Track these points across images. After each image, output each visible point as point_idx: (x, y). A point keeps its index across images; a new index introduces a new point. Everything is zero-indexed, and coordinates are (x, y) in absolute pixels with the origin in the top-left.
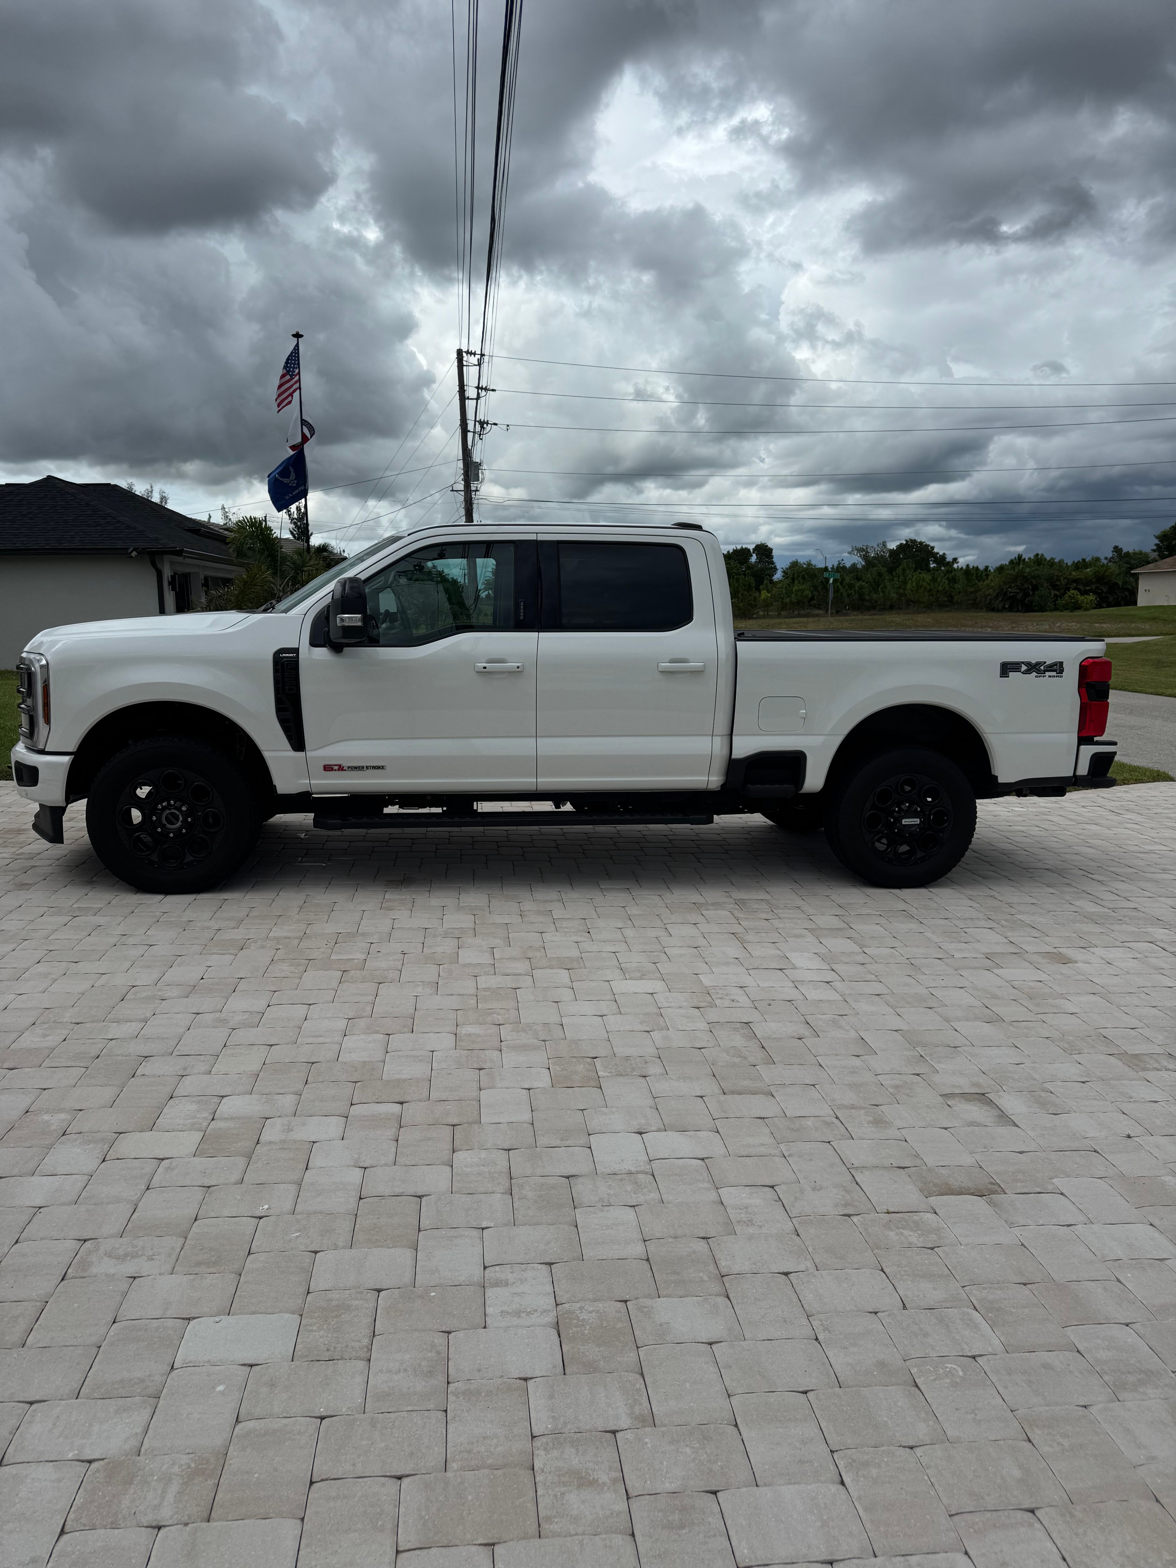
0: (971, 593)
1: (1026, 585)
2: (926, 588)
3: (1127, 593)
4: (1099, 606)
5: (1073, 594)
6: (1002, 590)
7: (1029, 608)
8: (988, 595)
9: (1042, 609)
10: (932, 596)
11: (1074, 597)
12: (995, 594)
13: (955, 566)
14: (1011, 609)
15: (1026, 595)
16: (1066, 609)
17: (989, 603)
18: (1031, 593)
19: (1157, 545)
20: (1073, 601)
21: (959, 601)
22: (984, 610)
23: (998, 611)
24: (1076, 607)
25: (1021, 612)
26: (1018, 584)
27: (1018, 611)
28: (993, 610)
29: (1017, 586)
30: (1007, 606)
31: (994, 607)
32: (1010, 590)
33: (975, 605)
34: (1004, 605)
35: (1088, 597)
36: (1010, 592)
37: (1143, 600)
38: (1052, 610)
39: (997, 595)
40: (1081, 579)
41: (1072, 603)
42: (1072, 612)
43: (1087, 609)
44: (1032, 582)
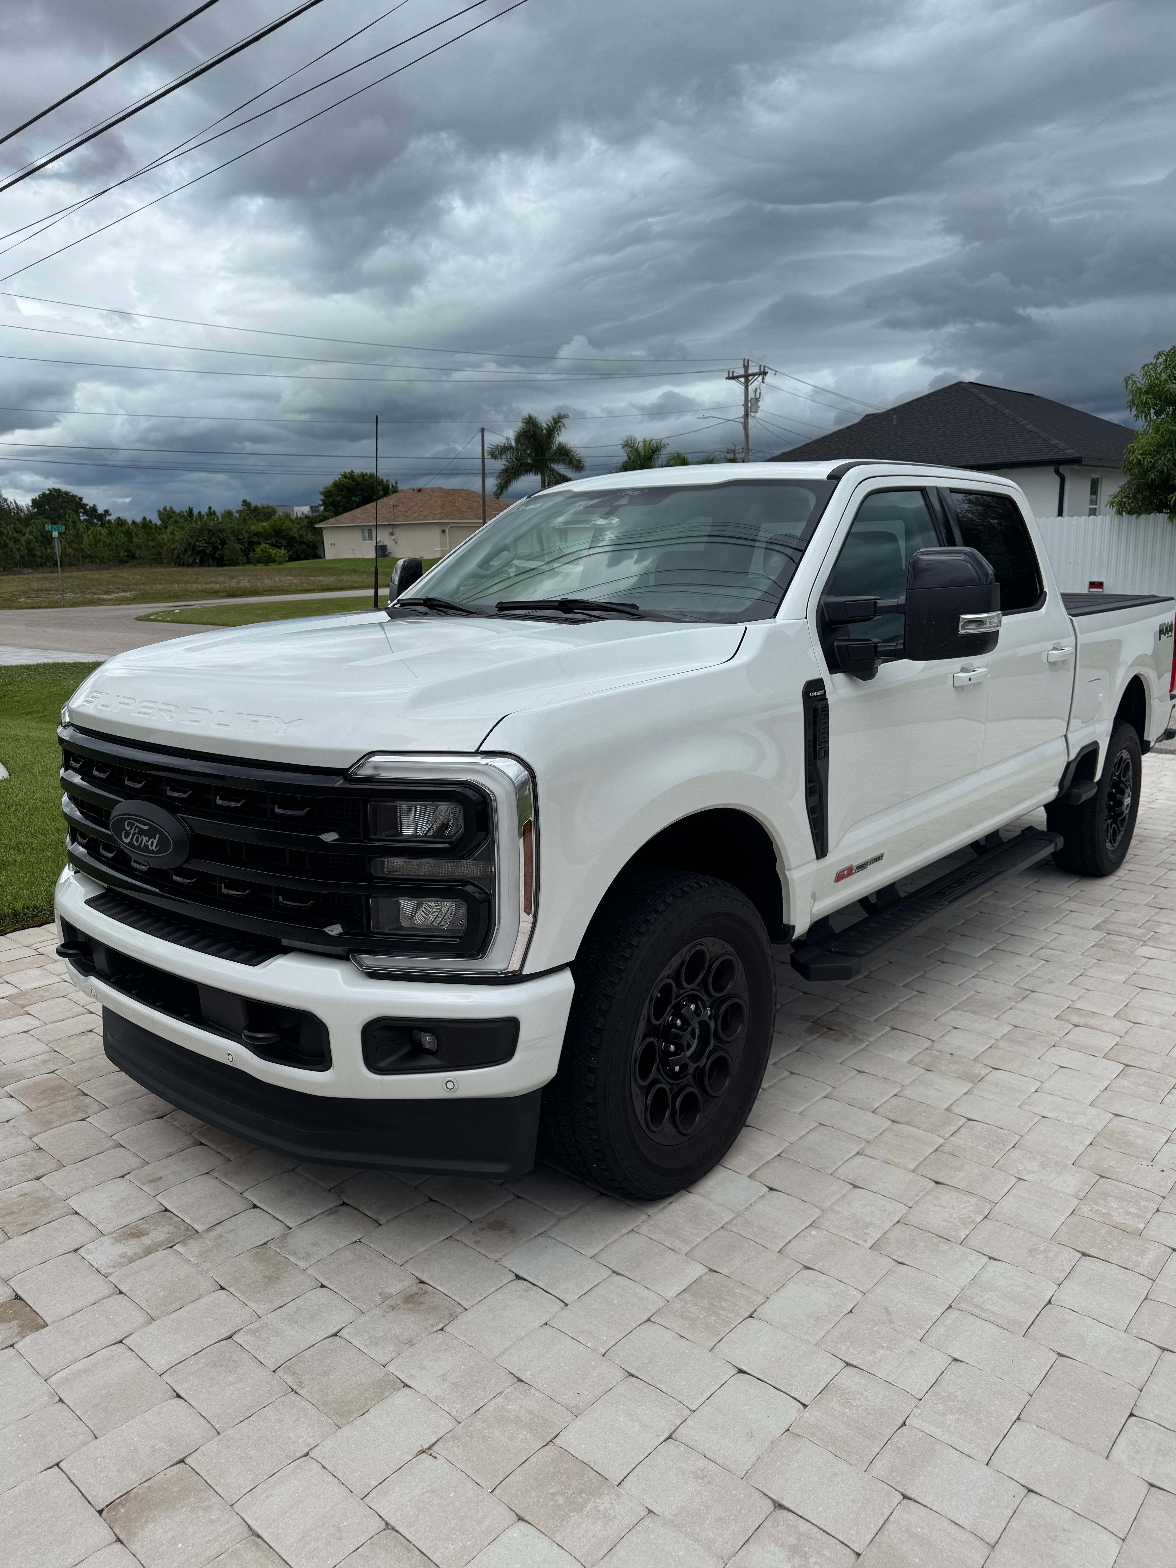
0: (153, 547)
1: (213, 539)
2: (104, 542)
3: (304, 546)
4: (291, 559)
5: (265, 548)
6: (190, 544)
7: (220, 562)
8: (175, 549)
9: (234, 563)
10: (112, 550)
11: (267, 551)
12: (183, 549)
13: (108, 518)
14: (202, 564)
15: (215, 549)
16: (259, 562)
17: (177, 558)
18: (220, 547)
19: (322, 500)
20: (266, 554)
21: (142, 555)
22: (172, 564)
23: (189, 565)
24: (268, 560)
25: (213, 566)
26: (205, 538)
27: (209, 566)
28: (183, 565)
29: (205, 540)
30: (197, 561)
31: (183, 562)
32: (198, 543)
33: (157, 560)
34: (195, 559)
35: (280, 551)
36: (199, 547)
37: (330, 553)
38: (244, 564)
39: (186, 550)
40: (260, 532)
41: (265, 557)
42: (266, 565)
43: (281, 563)
44: (219, 536)
